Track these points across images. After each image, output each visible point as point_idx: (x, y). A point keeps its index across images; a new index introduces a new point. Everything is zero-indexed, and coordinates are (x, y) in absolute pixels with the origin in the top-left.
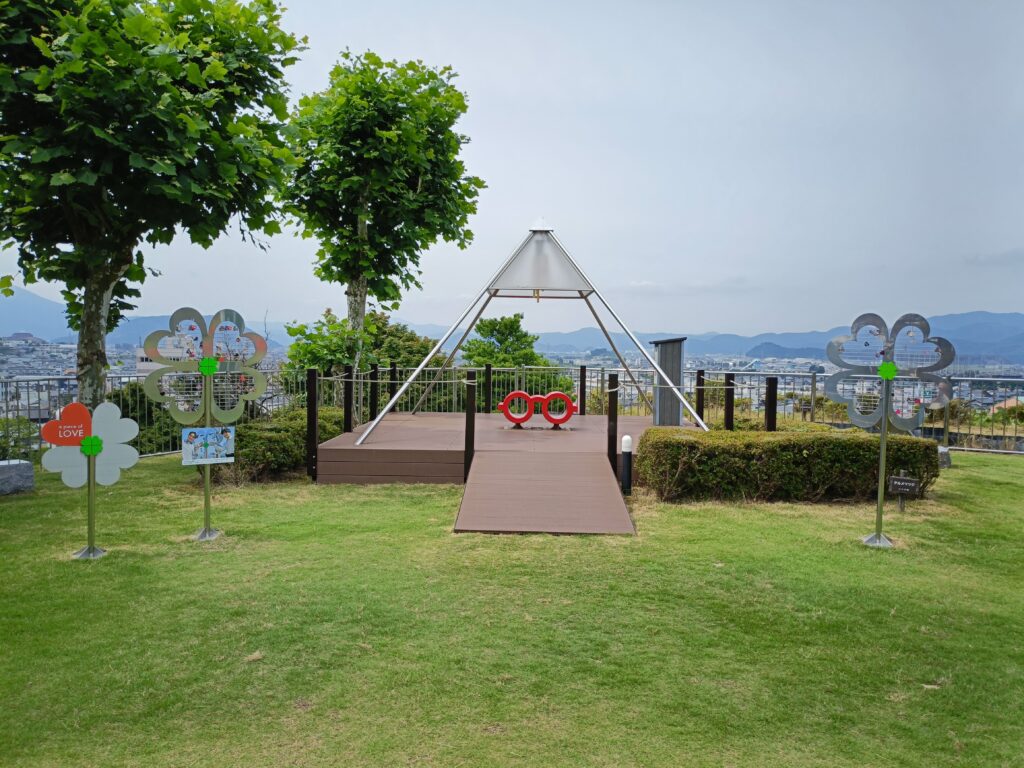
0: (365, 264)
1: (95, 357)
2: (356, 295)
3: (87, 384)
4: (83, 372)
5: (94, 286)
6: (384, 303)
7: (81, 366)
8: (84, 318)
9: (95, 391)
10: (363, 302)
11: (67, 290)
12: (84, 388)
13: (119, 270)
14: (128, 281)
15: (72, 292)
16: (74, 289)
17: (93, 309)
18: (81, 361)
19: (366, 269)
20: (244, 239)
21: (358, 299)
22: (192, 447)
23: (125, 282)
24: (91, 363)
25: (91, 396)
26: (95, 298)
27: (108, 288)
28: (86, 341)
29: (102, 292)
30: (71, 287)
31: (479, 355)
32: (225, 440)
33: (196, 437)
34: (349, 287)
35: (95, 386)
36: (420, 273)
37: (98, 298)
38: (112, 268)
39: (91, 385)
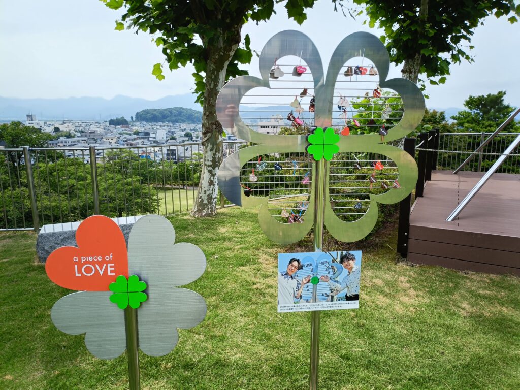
0: (424, 42)
1: (214, 127)
2: (411, 72)
3: (208, 149)
4: (206, 139)
5: (212, 66)
6: (432, 78)
7: (204, 134)
8: (206, 95)
9: (214, 155)
10: (416, 77)
11: (196, 72)
12: (207, 152)
13: (230, 50)
14: (239, 63)
15: (200, 74)
16: (200, 71)
17: (212, 86)
18: (204, 130)
19: (426, 46)
20: (335, 9)
21: (413, 75)
22: (293, 283)
23: (237, 64)
24: (211, 131)
25: (212, 159)
26: (213, 77)
27: (222, 68)
28: (207, 113)
29: (219, 72)
30: (198, 70)
31: (468, 122)
32: (345, 271)
33: (300, 267)
34: (405, 66)
35: (214, 151)
36: (472, 47)
37: (215, 77)
38: (225, 49)
39: (211, 150)
